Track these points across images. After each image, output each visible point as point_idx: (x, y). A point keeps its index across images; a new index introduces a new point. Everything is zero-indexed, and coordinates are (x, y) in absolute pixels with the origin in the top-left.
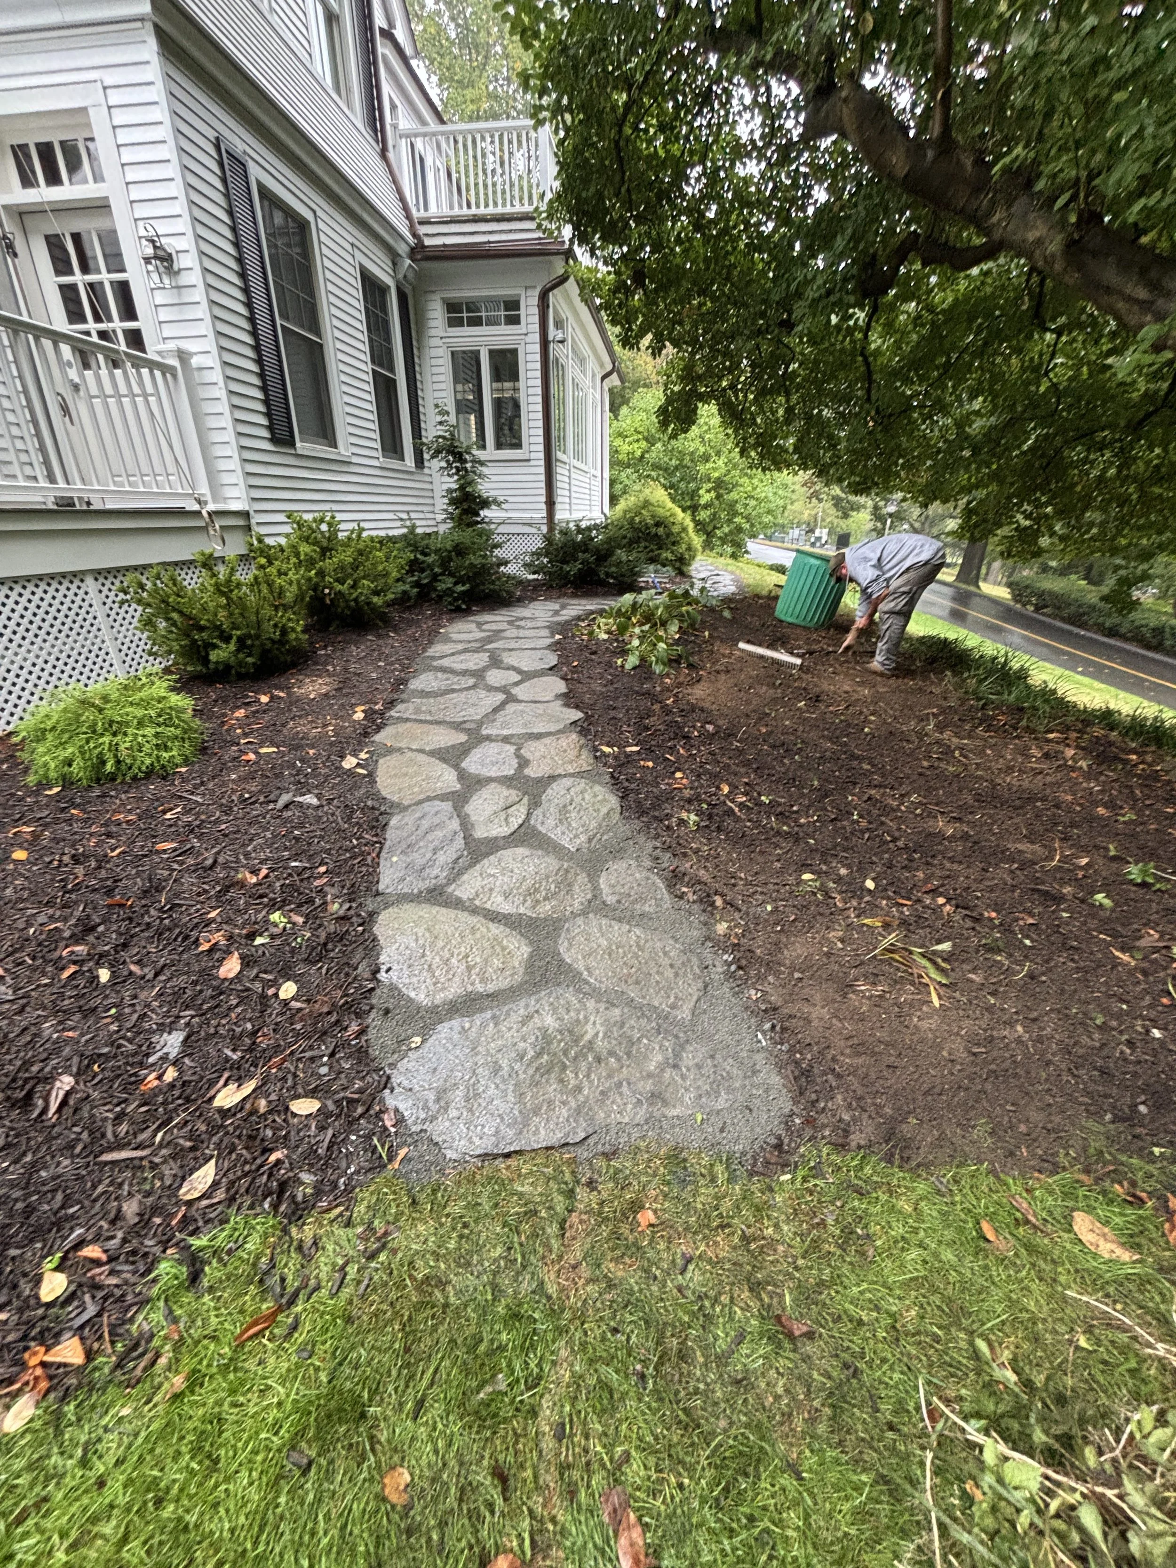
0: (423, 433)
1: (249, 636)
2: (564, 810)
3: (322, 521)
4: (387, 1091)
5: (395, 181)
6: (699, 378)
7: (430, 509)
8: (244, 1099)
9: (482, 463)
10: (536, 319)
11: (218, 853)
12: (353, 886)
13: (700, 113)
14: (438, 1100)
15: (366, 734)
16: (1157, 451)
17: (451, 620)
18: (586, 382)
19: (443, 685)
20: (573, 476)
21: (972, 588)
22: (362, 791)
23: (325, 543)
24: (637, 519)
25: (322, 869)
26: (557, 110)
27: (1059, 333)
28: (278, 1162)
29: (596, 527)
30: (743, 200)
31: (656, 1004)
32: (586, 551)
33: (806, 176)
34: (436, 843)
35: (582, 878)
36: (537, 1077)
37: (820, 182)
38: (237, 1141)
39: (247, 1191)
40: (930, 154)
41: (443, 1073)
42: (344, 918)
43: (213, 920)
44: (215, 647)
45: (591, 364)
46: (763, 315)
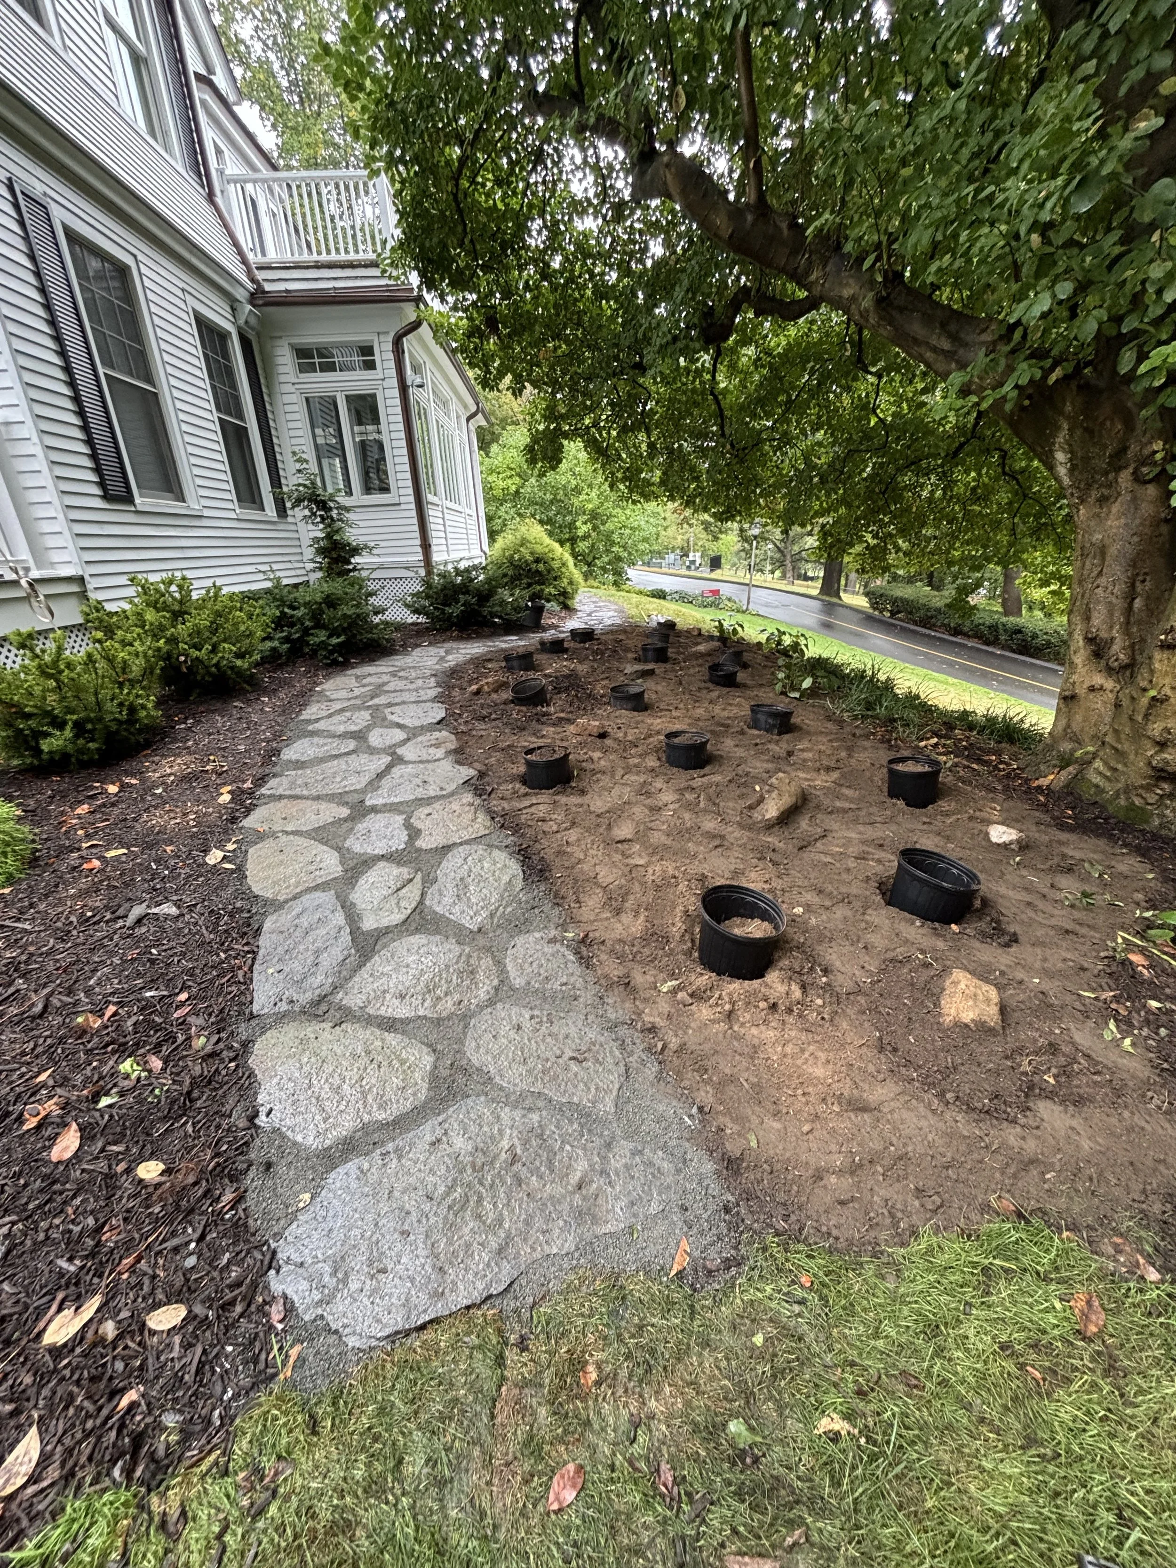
0: (283, 481)
1: (88, 720)
2: (462, 885)
3: (171, 582)
4: (272, 1272)
5: (226, 226)
6: (562, 417)
7: (299, 558)
8: (85, 1325)
9: (348, 509)
10: (392, 364)
11: (52, 993)
12: (221, 1011)
13: (534, 169)
14: (334, 1273)
15: (233, 820)
16: (973, 474)
17: (327, 677)
18: (451, 424)
19: (320, 752)
20: (447, 517)
21: (835, 600)
22: (230, 890)
23: (176, 607)
24: (516, 557)
25: (183, 996)
26: (391, 162)
27: (879, 376)
28: (133, 1406)
29: (475, 567)
30: (583, 250)
31: (575, 1100)
32: (467, 592)
33: (641, 232)
34: (319, 944)
35: (487, 962)
36: (451, 1216)
37: (654, 236)
38: (76, 1389)
39: (90, 1459)
40: (750, 218)
41: (338, 1236)
42: (213, 1055)
43: (44, 1085)
44: (46, 735)
45: (454, 406)
46: (616, 358)
